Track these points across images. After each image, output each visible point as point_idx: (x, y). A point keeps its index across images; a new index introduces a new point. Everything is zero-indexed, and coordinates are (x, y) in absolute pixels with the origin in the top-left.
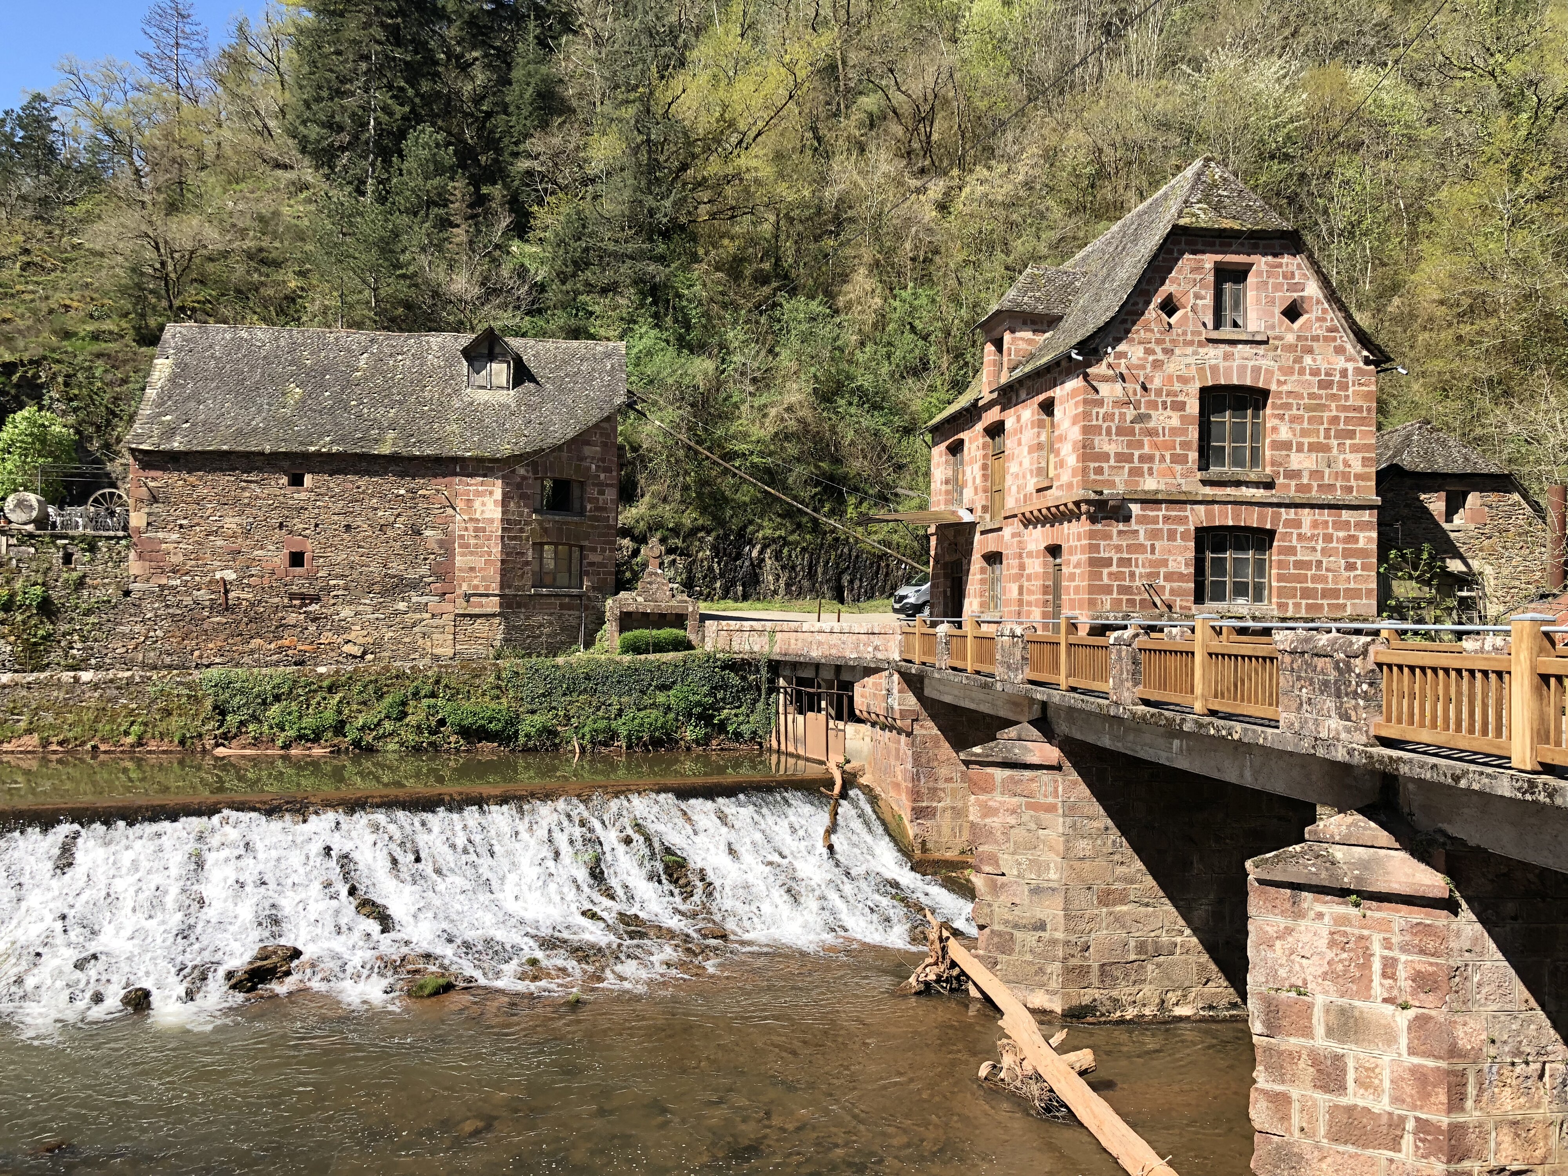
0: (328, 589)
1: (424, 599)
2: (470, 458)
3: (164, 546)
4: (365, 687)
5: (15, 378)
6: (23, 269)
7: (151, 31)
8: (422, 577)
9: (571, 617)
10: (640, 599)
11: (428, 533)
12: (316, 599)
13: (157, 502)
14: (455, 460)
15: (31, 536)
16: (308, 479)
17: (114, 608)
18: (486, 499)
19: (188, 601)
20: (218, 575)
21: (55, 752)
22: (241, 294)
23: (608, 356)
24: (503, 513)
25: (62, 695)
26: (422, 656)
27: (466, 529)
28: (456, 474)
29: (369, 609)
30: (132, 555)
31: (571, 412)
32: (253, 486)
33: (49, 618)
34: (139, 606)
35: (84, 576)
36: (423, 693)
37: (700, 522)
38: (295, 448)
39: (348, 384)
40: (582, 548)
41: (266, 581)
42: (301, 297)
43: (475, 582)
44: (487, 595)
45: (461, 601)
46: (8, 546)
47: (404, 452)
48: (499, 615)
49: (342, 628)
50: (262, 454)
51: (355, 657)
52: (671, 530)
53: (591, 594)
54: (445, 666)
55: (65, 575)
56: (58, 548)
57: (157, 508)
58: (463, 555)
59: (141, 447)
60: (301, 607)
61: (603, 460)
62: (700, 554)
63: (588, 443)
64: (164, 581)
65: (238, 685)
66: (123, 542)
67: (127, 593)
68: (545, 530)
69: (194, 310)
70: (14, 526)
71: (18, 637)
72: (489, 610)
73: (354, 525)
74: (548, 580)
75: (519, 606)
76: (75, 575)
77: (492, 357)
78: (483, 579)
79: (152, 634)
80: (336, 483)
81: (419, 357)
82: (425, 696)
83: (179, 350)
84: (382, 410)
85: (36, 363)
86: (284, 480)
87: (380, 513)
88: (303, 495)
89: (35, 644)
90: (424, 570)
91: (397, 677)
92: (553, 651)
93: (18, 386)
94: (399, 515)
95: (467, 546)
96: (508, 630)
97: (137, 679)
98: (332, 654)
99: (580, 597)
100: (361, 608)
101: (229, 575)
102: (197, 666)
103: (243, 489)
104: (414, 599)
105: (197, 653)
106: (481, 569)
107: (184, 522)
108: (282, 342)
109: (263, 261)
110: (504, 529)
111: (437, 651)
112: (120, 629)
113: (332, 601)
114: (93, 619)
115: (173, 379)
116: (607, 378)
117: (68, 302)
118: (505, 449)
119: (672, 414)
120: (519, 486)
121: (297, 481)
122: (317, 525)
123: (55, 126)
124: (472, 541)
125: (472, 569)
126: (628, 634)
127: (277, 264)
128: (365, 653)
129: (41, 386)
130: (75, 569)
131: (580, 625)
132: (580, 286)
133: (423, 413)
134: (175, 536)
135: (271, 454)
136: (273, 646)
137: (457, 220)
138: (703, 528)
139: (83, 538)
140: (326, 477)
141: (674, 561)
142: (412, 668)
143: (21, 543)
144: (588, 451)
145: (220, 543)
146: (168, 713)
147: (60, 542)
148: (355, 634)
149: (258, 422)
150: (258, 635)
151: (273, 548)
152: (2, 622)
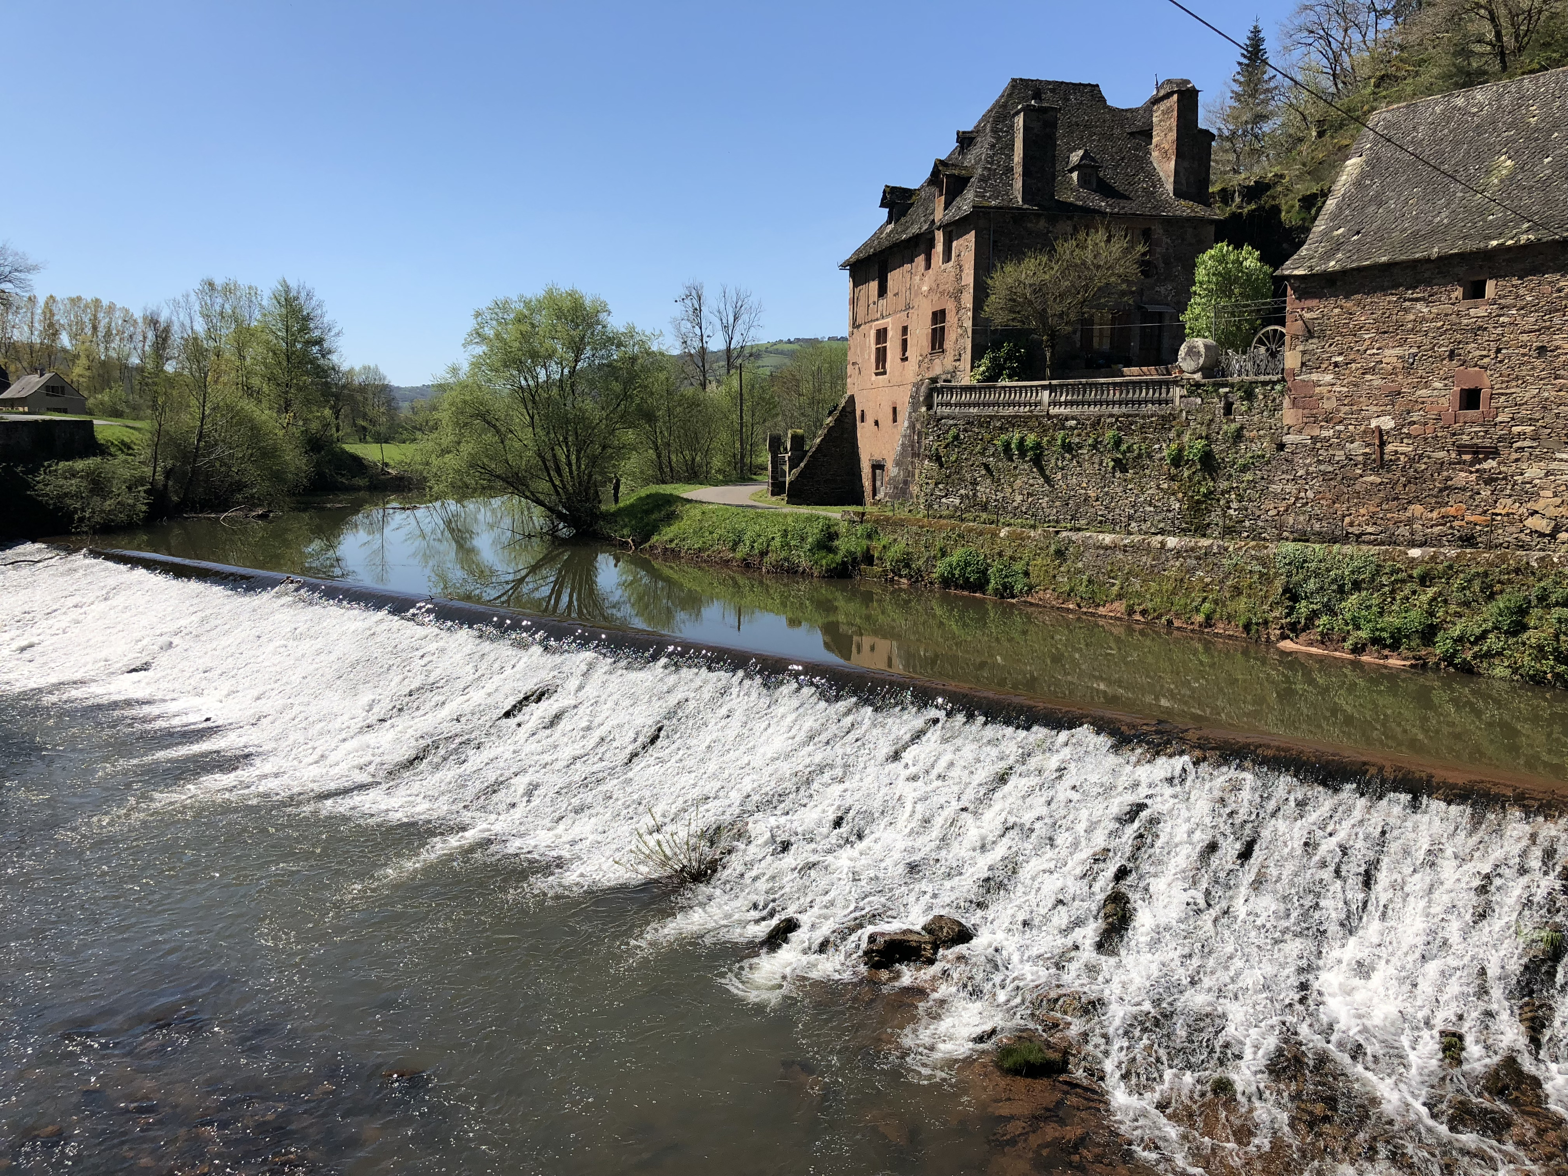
0: (1510, 440)
3: (1317, 390)
12: (1493, 453)
13: (1312, 337)
15: (1198, 385)
16: (1490, 287)
17: (1268, 462)
19: (1340, 455)
20: (1373, 425)
21: (1138, 622)
30: (1286, 402)
32: (1418, 305)
33: (1210, 475)
34: (1292, 461)
35: (1242, 428)
38: (1472, 245)
41: (1429, 429)
46: (1181, 397)
49: (1527, 493)
50: (1428, 260)
51: (1542, 535)
55: (1225, 427)
56: (1220, 397)
57: (1313, 344)
59: (1296, 272)
60: (1472, 464)
64: (1316, 432)
65: (1313, 565)
66: (1278, 387)
67: (1281, 447)
70: (1186, 375)
71: (1185, 494)
73: (1552, 346)
76: (1233, 426)
79: (1302, 494)
80: (1528, 289)
83: (1377, 141)
86: (1458, 292)
88: (1481, 312)
97: (1215, 550)
98: (1513, 529)
100: (1554, 465)
101: (1387, 423)
103: (1407, 310)
105: (1347, 520)
107: (1340, 359)
108: (1506, 100)
112: (1273, 488)
113: (1515, 456)
114: (1248, 476)
115: (1358, 184)
121: (1476, 292)
122: (1498, 351)
128: (1556, 530)
130: (1234, 420)
134: (1329, 378)
135: (1440, 258)
136: (1435, 515)
139: (1241, 386)
140: (1516, 281)
143: (1191, 393)
145: (1377, 382)
146: (1237, 591)
147: (1223, 390)
148: (1546, 502)
149: (1443, 218)
150: (1417, 500)
151: (1437, 385)
152: (1172, 478)
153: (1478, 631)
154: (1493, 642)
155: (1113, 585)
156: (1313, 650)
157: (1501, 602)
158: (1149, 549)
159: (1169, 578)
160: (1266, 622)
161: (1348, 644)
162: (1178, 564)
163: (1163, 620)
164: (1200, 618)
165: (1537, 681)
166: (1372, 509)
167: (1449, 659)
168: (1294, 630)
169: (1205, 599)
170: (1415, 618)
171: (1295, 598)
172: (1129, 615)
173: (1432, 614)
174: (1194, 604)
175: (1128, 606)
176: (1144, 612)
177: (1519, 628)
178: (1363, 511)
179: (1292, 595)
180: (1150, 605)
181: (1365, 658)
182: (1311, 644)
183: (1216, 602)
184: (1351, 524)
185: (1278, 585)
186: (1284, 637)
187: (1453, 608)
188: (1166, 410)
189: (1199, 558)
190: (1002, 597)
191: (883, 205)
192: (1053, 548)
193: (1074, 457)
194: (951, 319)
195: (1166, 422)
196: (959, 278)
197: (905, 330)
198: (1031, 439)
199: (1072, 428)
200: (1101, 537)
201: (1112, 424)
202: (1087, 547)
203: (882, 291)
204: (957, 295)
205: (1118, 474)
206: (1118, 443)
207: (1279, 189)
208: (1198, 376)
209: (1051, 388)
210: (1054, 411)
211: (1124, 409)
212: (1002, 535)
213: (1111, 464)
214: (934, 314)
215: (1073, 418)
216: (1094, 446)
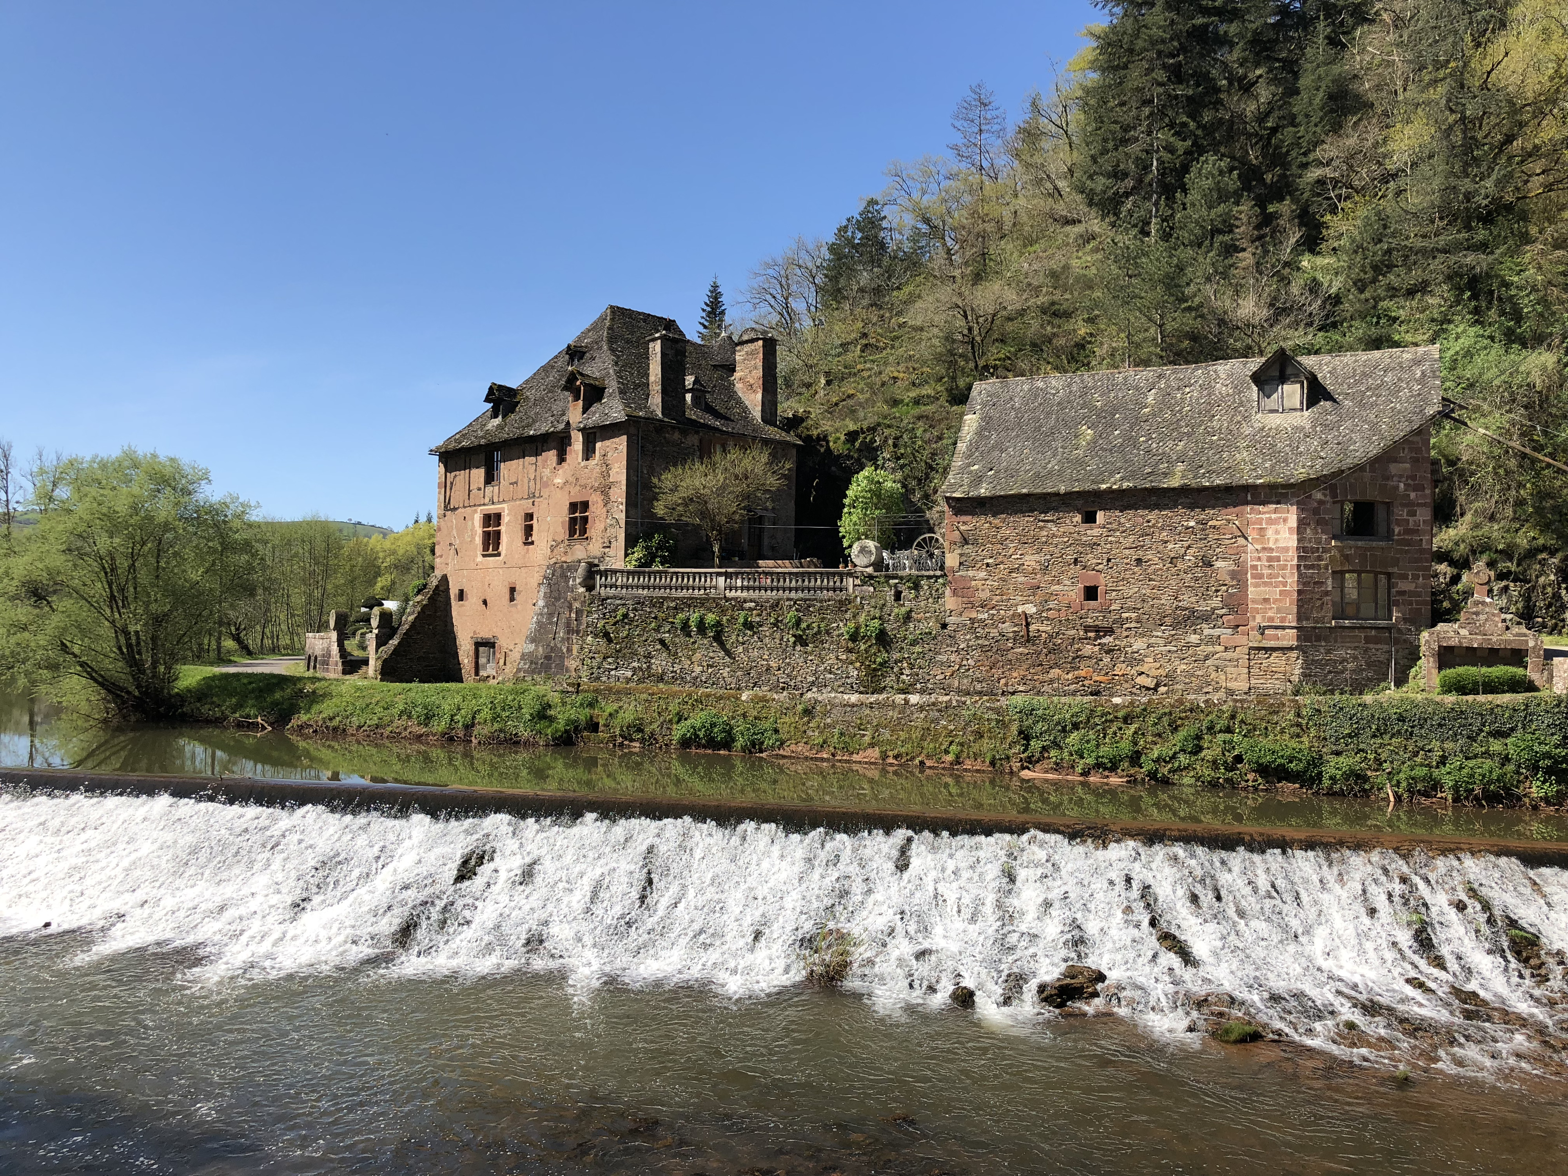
0: (1121, 622)
1: (1216, 632)
2: (1262, 485)
3: (973, 583)
4: (1159, 719)
5: (857, 444)
6: (862, 351)
7: (958, 124)
8: (1214, 609)
9: (1379, 651)
10: (1464, 632)
11: (1219, 564)
12: (1110, 631)
13: (967, 543)
14: (1246, 488)
15: (871, 577)
16: (1100, 516)
17: (934, 638)
18: (1280, 527)
19: (994, 633)
20: (1020, 610)
21: (891, 765)
22: (1036, 347)
23: (1417, 362)
24: (1299, 541)
25: (896, 715)
26: (1217, 690)
27: (1259, 559)
28: (1247, 503)
29: (1161, 642)
30: (948, 592)
31: (1374, 427)
32: (1049, 525)
33: (884, 647)
34: (954, 637)
35: (911, 611)
36: (1218, 727)
37: (1541, 541)
38: (1088, 486)
39: (1137, 421)
40: (1389, 575)
41: (1063, 614)
42: (1090, 343)
43: (1270, 614)
44: (1284, 628)
45: (1254, 634)
46: (855, 586)
47: (1194, 483)
48: (1296, 648)
49: (1135, 660)
50: (1057, 494)
51: (1148, 689)
52: (1501, 552)
53: (1402, 626)
54: (1241, 701)
55: (896, 610)
56: (890, 587)
57: (968, 549)
58: (1256, 585)
59: (954, 495)
60: (1095, 640)
61: (1413, 478)
62: (1542, 580)
63: (1396, 460)
64: (974, 615)
65: (1040, 712)
66: (941, 580)
67: (944, 626)
68: (1347, 558)
69: (995, 367)
70: (859, 569)
71: (862, 663)
72: (1285, 643)
73: (1145, 558)
74: (1350, 611)
75: (1318, 639)
76: (903, 610)
77: (1283, 379)
78: (1279, 610)
79: (965, 662)
80: (1127, 519)
81: (1207, 387)
82: (1220, 731)
83: (984, 405)
84: (1170, 444)
85: (872, 429)
86: (1078, 518)
87: (1170, 546)
88: (1096, 532)
89: (875, 670)
90: (1216, 602)
91: (1191, 710)
92: (1359, 688)
93: (859, 450)
94: (1189, 547)
95: (1261, 576)
96: (1307, 665)
97: (954, 703)
98: (1126, 685)
99: (1388, 629)
100: (1153, 640)
101: (1031, 609)
102: (1003, 694)
103: (1041, 528)
104: (1207, 632)
105: (1003, 681)
106: (1276, 600)
107: (990, 561)
108: (1074, 388)
109: (1055, 314)
110: (1300, 558)
111: (1232, 685)
112: (939, 658)
113: (1125, 634)
114: (918, 649)
115: (979, 433)
116: (1417, 387)
117: (896, 374)
118: (1300, 472)
119: (1499, 419)
120: (1316, 511)
121: (1090, 518)
122: (1109, 560)
123: (884, 224)
124: (1266, 572)
125: (1266, 600)
126: (1450, 672)
127: (1067, 315)
128: (1158, 685)
129: (876, 449)
130: (903, 605)
131: (1389, 661)
132: (1381, 292)
133: (1212, 442)
134: (982, 574)
135: (1066, 494)
136: (1070, 676)
137: (1244, 243)
138: (1544, 548)
139: (909, 578)
140: (1117, 513)
141: (1506, 588)
142: (1206, 701)
143: (864, 583)
144: (1394, 468)
145: (1021, 579)
146: (980, 735)
147: (892, 582)
148: (1148, 666)
149: (1054, 465)
150: (1057, 665)
151: (1069, 583)
152: (850, 651)
153: (1171, 753)
154: (1184, 759)
155: (864, 735)
156: (1050, 776)
157: (1182, 734)
158: (894, 705)
159: (917, 727)
160: (1008, 758)
161: (1079, 770)
162: (922, 716)
163: (917, 762)
164: (950, 758)
165: (1213, 785)
166: (1022, 673)
167: (1152, 775)
168: (1030, 762)
169: (951, 743)
170: (1125, 746)
171: (1027, 738)
172: (884, 760)
173: (1136, 744)
174: (943, 747)
175: (881, 752)
176: (896, 757)
177: (1198, 749)
178: (1015, 674)
179: (1025, 736)
180: (903, 750)
181: (1091, 779)
182: (1047, 772)
183: (962, 744)
184: (1006, 685)
185: (1014, 728)
186: (1023, 768)
187: (1150, 739)
188: (842, 596)
189: (940, 711)
190: (751, 752)
191: (487, 400)
192: (800, 708)
193: (755, 633)
194: (596, 510)
195: (843, 605)
196: (605, 474)
197: (529, 517)
198: (711, 618)
199: (751, 609)
200: (846, 697)
201: (791, 607)
202: (833, 706)
203: (490, 479)
204: (605, 490)
205: (798, 648)
206: (799, 622)
207: (810, 422)
208: (870, 570)
209: (727, 575)
210: (729, 594)
211: (800, 595)
212: (744, 698)
213: (792, 639)
214: (573, 507)
215: (751, 601)
216: (775, 625)
